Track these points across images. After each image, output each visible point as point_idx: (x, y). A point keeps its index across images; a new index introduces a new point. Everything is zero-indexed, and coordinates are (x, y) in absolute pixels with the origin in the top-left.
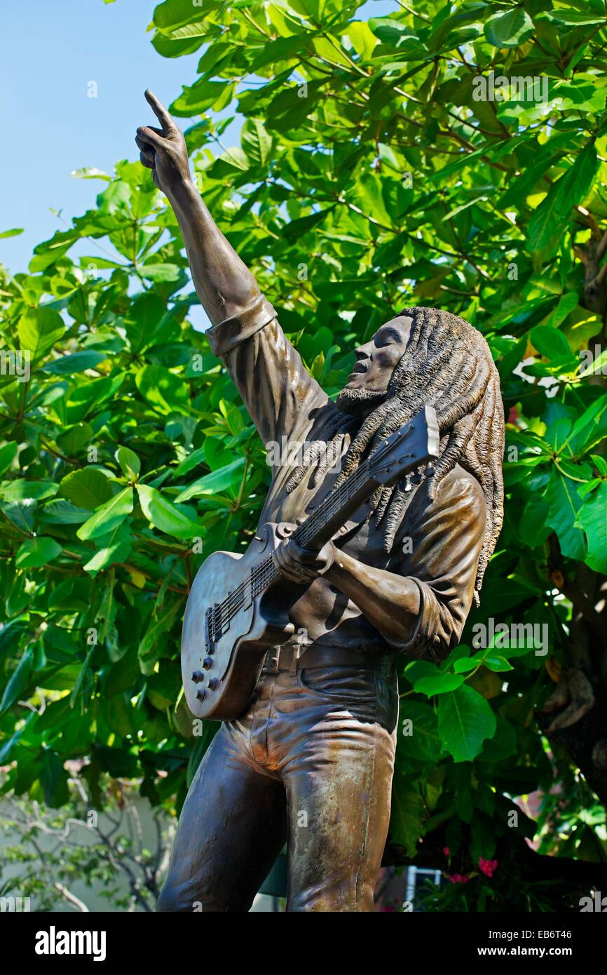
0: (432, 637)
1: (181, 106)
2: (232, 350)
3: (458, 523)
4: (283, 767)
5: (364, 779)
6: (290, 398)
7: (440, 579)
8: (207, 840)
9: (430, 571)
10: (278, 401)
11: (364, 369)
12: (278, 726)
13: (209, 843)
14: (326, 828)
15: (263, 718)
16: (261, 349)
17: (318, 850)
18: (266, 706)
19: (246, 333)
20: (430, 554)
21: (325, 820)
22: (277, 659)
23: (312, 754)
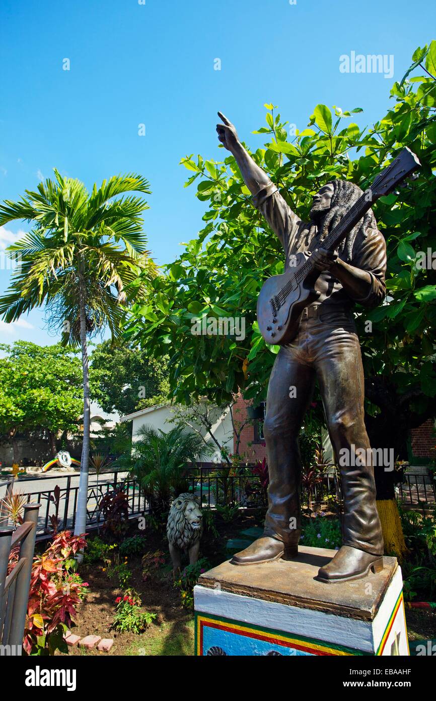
0: (377, 294)
1: (205, 218)
2: (264, 202)
3: (378, 246)
4: (316, 359)
5: (355, 359)
6: (289, 218)
7: (376, 269)
8: (284, 396)
9: (371, 266)
10: (284, 220)
11: (319, 201)
12: (312, 341)
13: (285, 397)
14: (344, 383)
15: (303, 339)
16: (275, 200)
17: (341, 394)
18: (304, 334)
19: (269, 194)
20: (369, 259)
21: (342, 379)
22: (307, 313)
23: (331, 351)
